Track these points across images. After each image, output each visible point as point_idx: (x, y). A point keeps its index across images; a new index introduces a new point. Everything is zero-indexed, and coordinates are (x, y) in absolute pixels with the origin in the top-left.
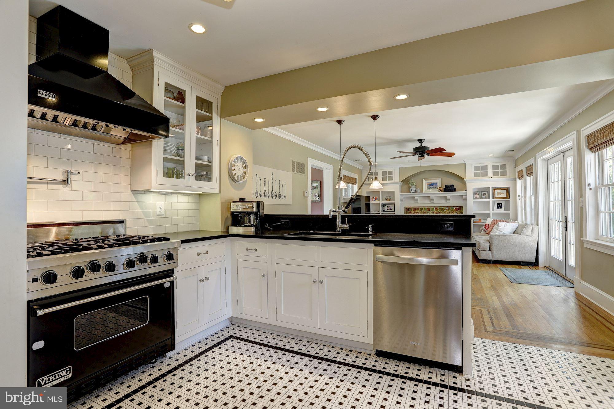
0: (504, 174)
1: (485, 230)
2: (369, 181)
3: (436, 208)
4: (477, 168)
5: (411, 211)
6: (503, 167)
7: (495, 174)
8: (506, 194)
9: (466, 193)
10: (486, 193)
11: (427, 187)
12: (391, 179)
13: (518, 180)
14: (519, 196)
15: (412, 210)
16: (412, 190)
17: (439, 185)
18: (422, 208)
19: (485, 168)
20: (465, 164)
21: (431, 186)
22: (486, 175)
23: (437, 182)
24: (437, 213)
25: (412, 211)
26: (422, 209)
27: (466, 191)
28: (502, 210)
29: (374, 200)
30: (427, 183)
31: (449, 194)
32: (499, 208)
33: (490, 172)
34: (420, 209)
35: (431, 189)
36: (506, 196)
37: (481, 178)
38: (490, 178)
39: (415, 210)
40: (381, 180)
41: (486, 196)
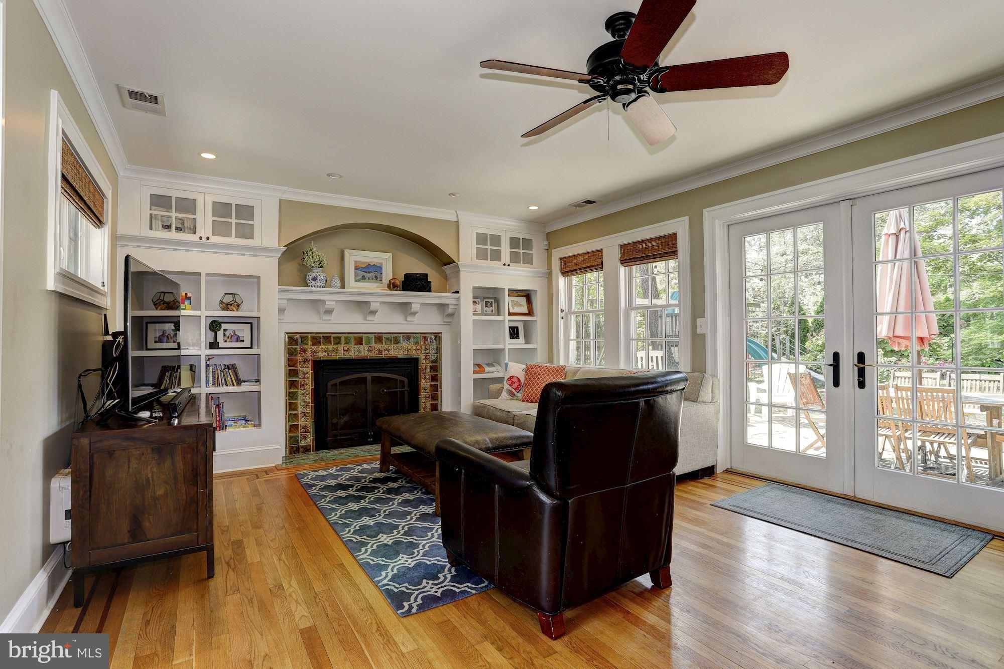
0: (528, 260)
1: (513, 391)
2: (151, 228)
3: (379, 338)
4: (482, 239)
5: (305, 346)
6: (527, 244)
7: (515, 258)
8: (526, 307)
9: (459, 298)
10: (493, 300)
11: (356, 275)
12: (246, 232)
13: (561, 276)
14: (562, 311)
15: (310, 343)
16: (315, 279)
17: (388, 275)
18: (340, 338)
19: (496, 240)
20: (458, 222)
21: (365, 274)
22: (496, 256)
23: (382, 264)
24: (380, 352)
25: (310, 347)
26: (338, 341)
27: (457, 292)
28: (519, 343)
30: (356, 262)
31: (416, 299)
32: (513, 338)
33: (506, 250)
34: (332, 339)
35: (367, 280)
36: (526, 311)
37: (489, 263)
38: (506, 267)
39: (319, 342)
40: (209, 233)
41: (493, 308)
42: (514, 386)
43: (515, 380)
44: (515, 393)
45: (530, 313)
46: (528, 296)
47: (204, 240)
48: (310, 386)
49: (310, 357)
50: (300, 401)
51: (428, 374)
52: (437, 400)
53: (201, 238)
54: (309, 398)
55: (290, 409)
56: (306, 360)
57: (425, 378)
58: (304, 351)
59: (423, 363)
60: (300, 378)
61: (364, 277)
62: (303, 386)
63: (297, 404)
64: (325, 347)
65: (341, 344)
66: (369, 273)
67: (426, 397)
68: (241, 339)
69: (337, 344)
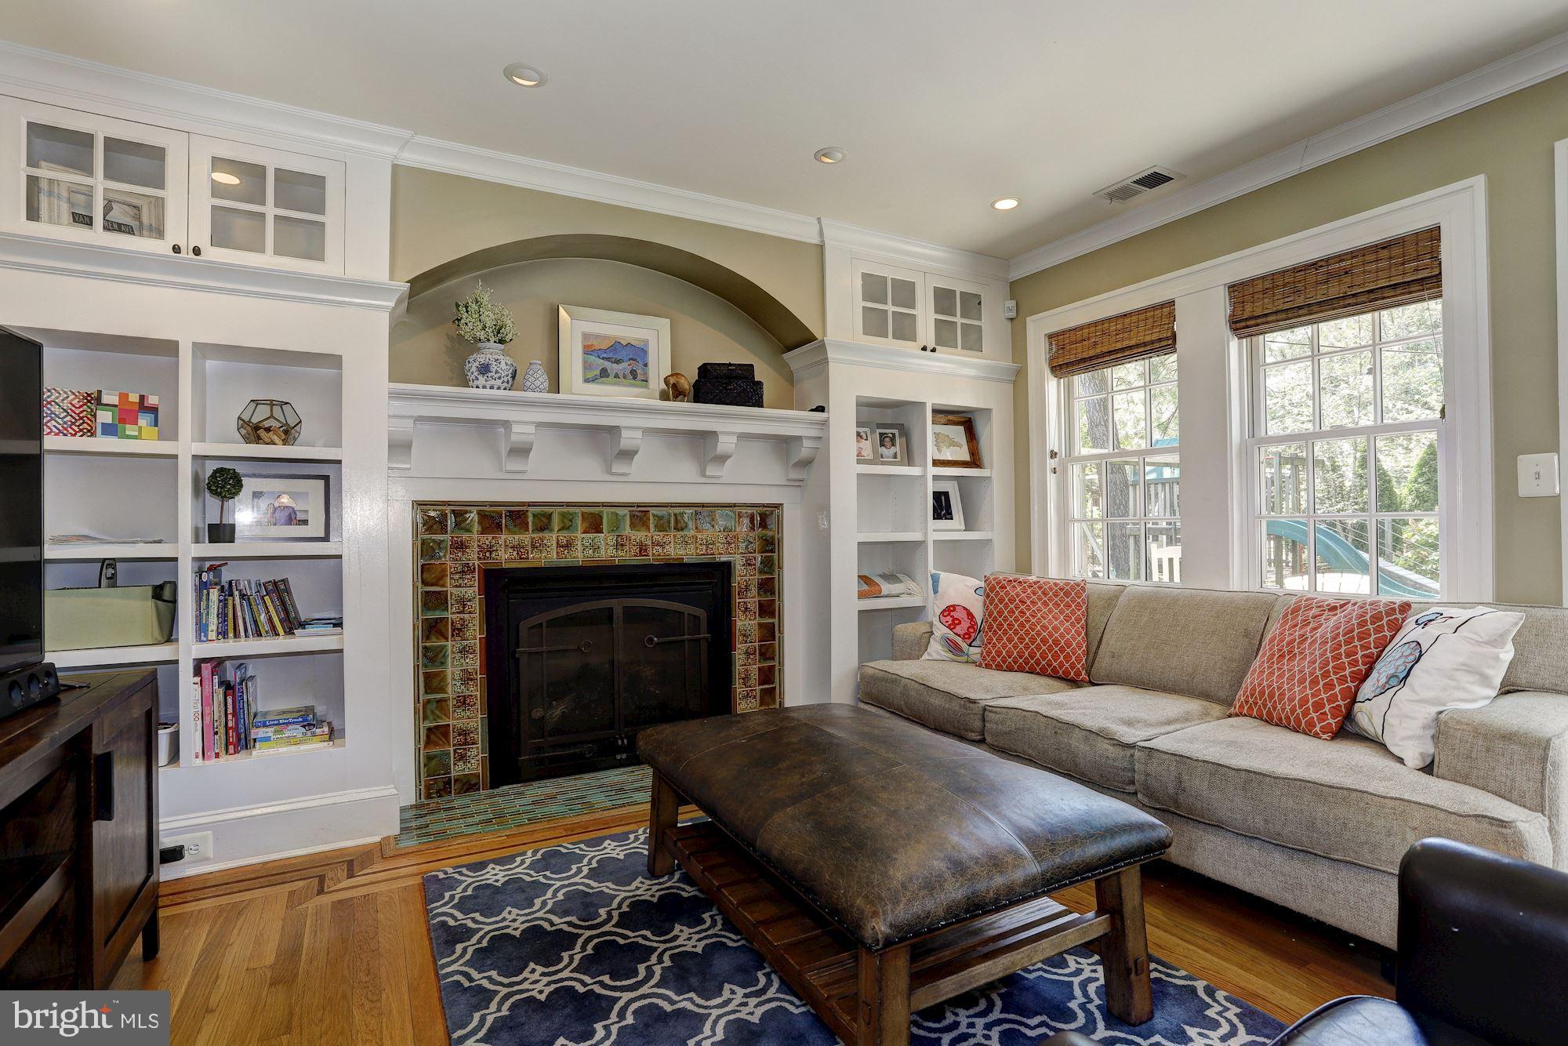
0: (973, 341)
1: (959, 640)
2: (32, 216)
3: (640, 514)
4: (874, 288)
5: (465, 536)
6: (972, 304)
7: (945, 335)
8: (965, 447)
9: (825, 423)
11: (587, 366)
12: (305, 242)
13: (1051, 377)
14: (1053, 455)
15: (476, 527)
16: (484, 369)
17: (660, 367)
18: (549, 516)
19: (905, 292)
20: (821, 248)
21: (607, 365)
22: (905, 329)
23: (646, 342)
24: (643, 549)
25: (475, 537)
26: (544, 523)
27: (821, 409)
28: (952, 529)
29: (109, 430)
30: (586, 336)
31: (721, 422)
33: (926, 316)
34: (530, 519)
35: (611, 379)
36: (966, 457)
37: (890, 343)
38: (928, 353)
39: (499, 526)
40: (201, 235)
41: (897, 449)
42: (958, 629)
43: (959, 614)
44: (964, 646)
45: (975, 461)
46: (966, 421)
47: (187, 255)
48: (475, 633)
49: (477, 563)
50: (452, 670)
51: (753, 599)
52: (773, 659)
53: (176, 249)
54: (474, 662)
55: (429, 689)
56: (467, 569)
57: (746, 608)
58: (461, 546)
59: (741, 575)
60: (451, 615)
61: (604, 373)
62: (459, 631)
63: (444, 679)
64: (516, 538)
65: (551, 530)
66: (618, 362)
67: (747, 653)
68: (300, 516)
69: (542, 529)
